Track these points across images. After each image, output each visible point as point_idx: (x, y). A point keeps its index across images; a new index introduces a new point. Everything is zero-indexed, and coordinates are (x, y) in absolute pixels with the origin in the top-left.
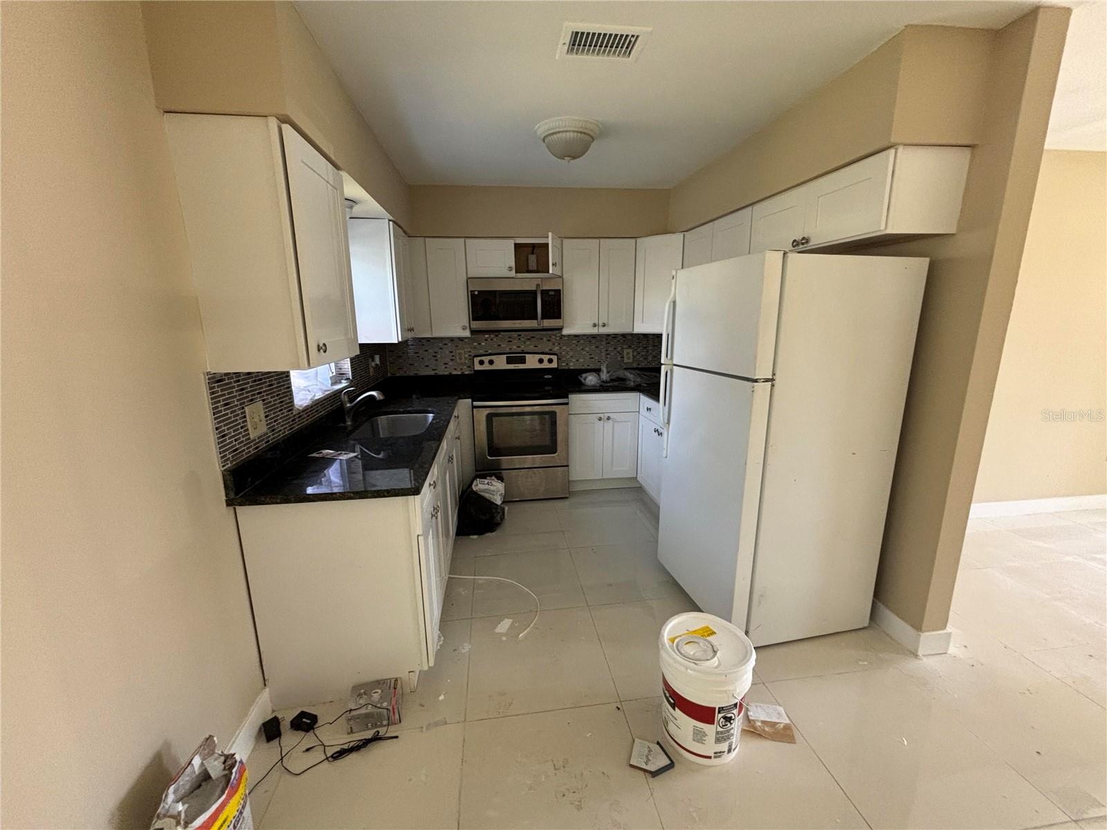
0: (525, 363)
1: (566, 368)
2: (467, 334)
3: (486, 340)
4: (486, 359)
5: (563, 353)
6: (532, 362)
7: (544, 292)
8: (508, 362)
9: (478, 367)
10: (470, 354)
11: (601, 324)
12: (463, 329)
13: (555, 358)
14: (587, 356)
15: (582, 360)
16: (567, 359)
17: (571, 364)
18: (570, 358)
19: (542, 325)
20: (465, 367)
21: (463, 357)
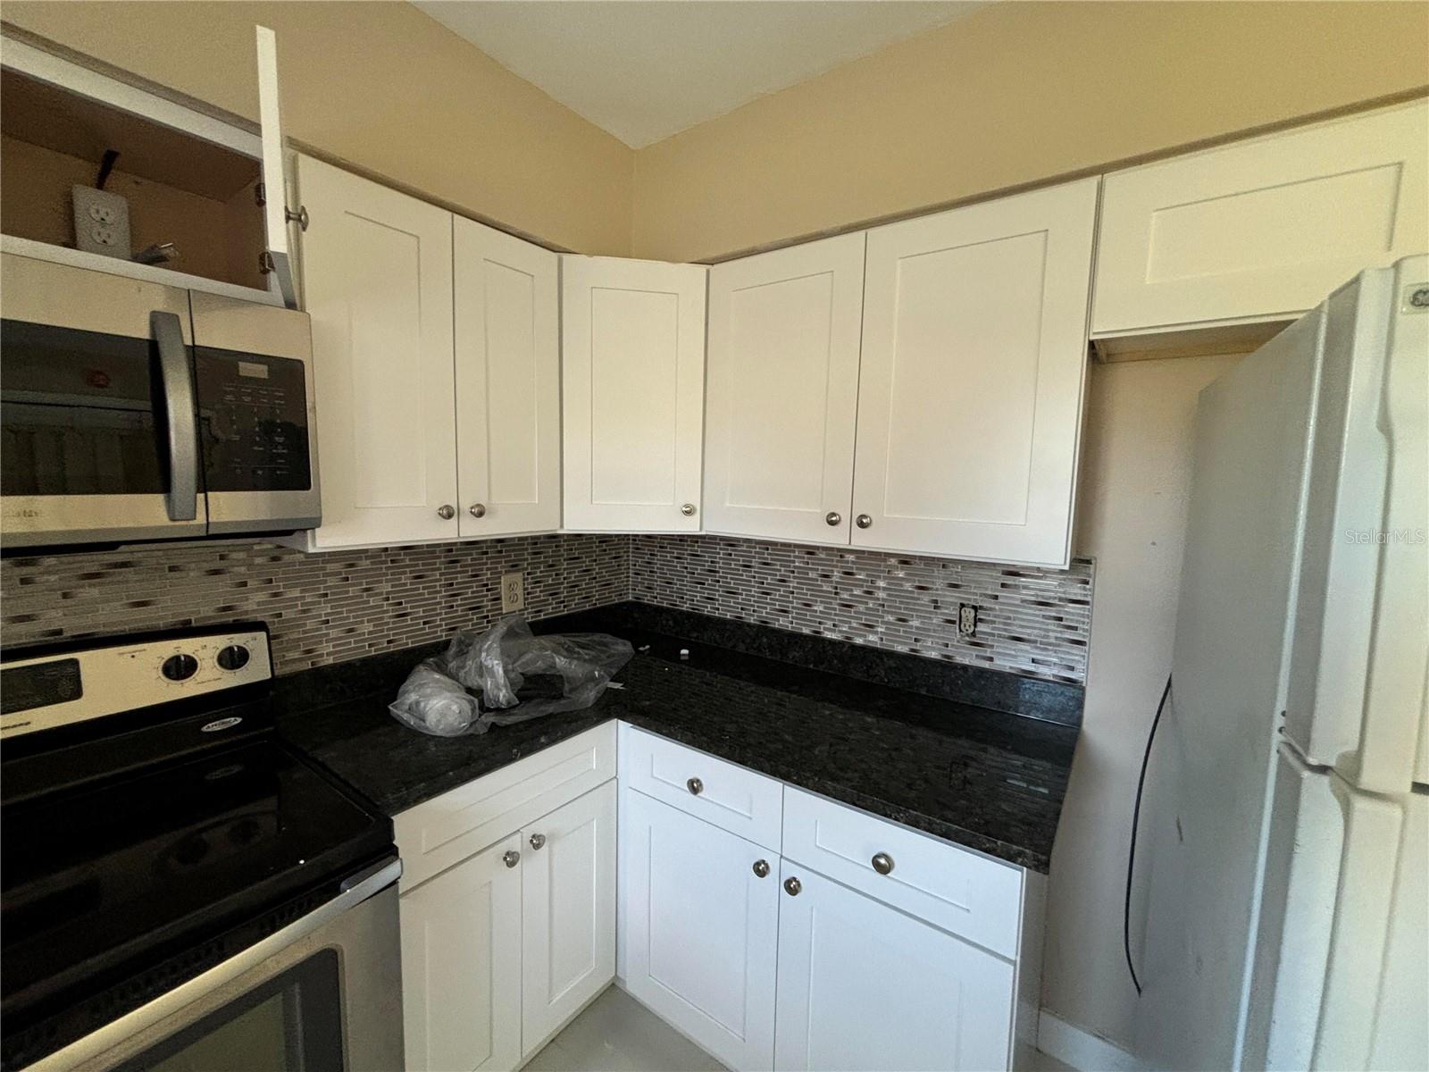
0: (77, 693)
1: (306, 666)
6: (125, 681)
11: (466, 505)
13: (256, 643)
14: (387, 611)
15: (367, 627)
16: (305, 632)
17: (325, 648)
18: (320, 629)
19: (201, 519)
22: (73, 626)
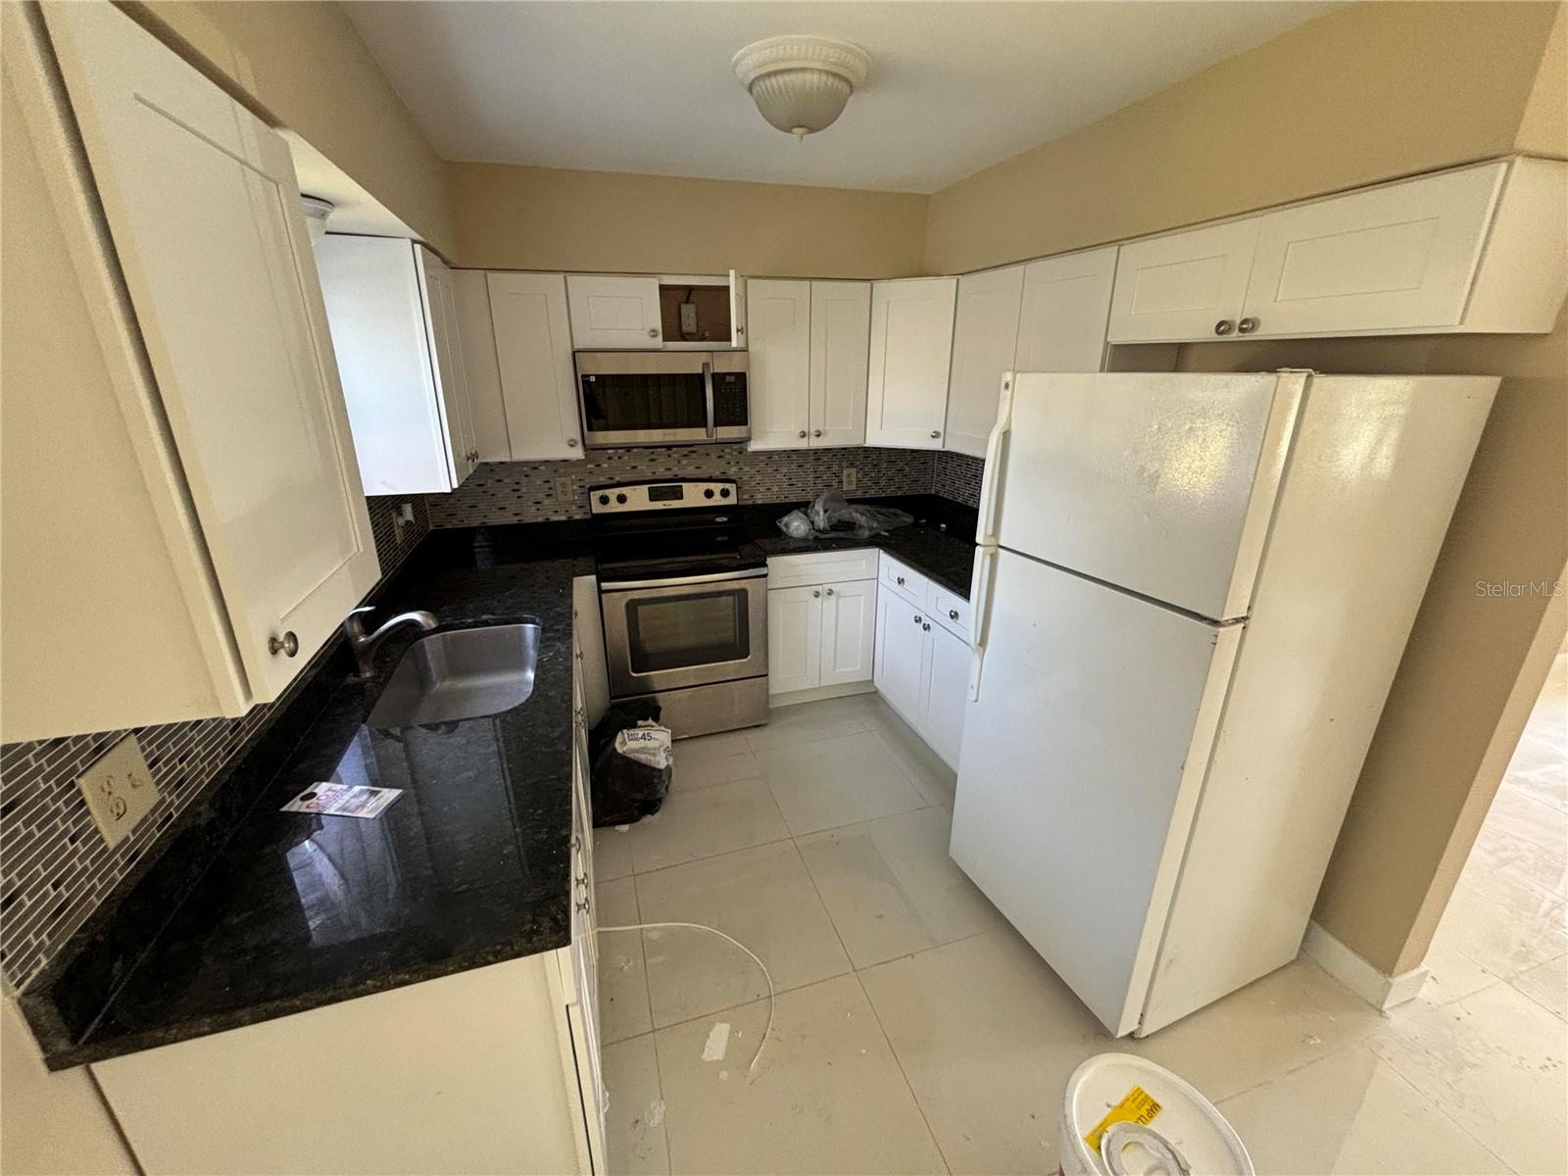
0: (681, 498)
1: (751, 502)
2: (578, 453)
3: (610, 458)
4: (613, 493)
5: (745, 478)
6: (693, 496)
7: (719, 379)
8: (653, 498)
9: (597, 508)
10: (581, 484)
11: (813, 431)
12: (572, 446)
13: (731, 487)
14: (785, 482)
15: (776, 489)
16: (751, 487)
17: (758, 496)
18: (757, 487)
19: (715, 437)
20: (574, 508)
21: (569, 489)
22: (682, 474)
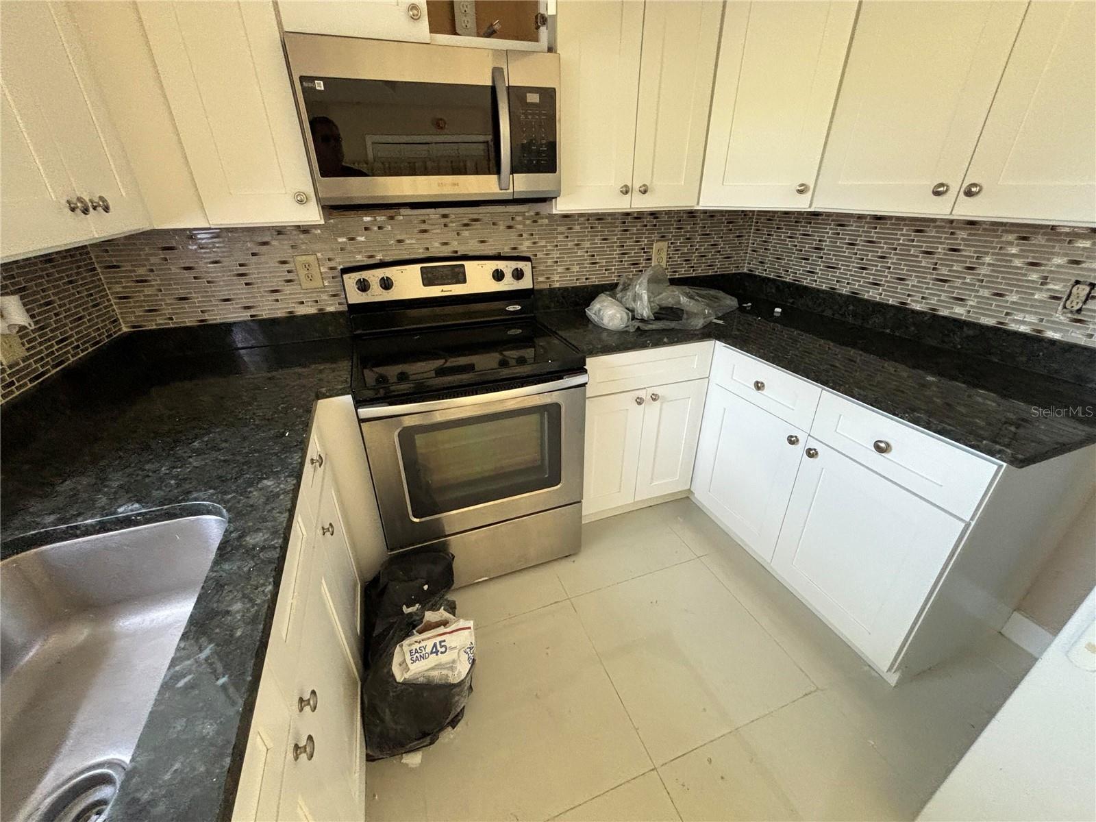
0: (464, 281)
3: (367, 228)
4: (374, 276)
5: (540, 255)
6: (479, 279)
7: (517, 94)
8: (427, 282)
9: (356, 297)
10: (332, 264)
11: (637, 186)
12: (301, 202)
13: (525, 266)
14: (586, 260)
15: (575, 268)
16: (547, 266)
17: (556, 278)
18: (553, 266)
19: (511, 190)
20: (325, 297)
21: (315, 271)
22: (462, 250)
